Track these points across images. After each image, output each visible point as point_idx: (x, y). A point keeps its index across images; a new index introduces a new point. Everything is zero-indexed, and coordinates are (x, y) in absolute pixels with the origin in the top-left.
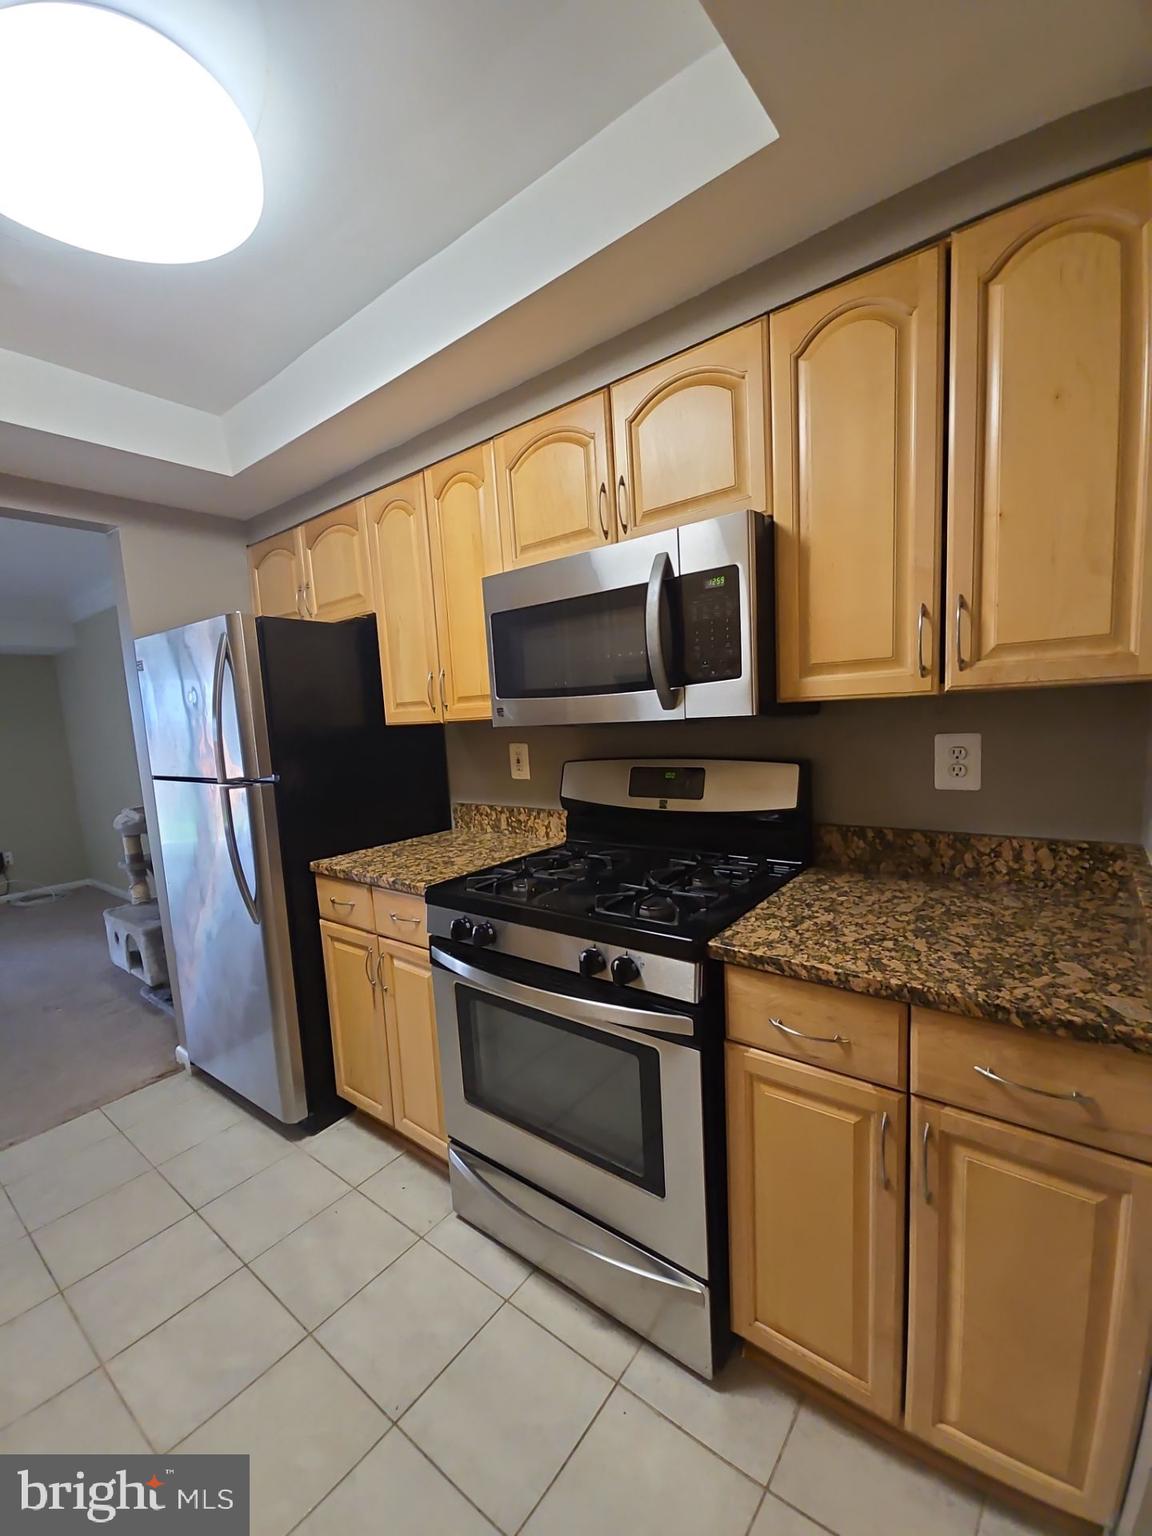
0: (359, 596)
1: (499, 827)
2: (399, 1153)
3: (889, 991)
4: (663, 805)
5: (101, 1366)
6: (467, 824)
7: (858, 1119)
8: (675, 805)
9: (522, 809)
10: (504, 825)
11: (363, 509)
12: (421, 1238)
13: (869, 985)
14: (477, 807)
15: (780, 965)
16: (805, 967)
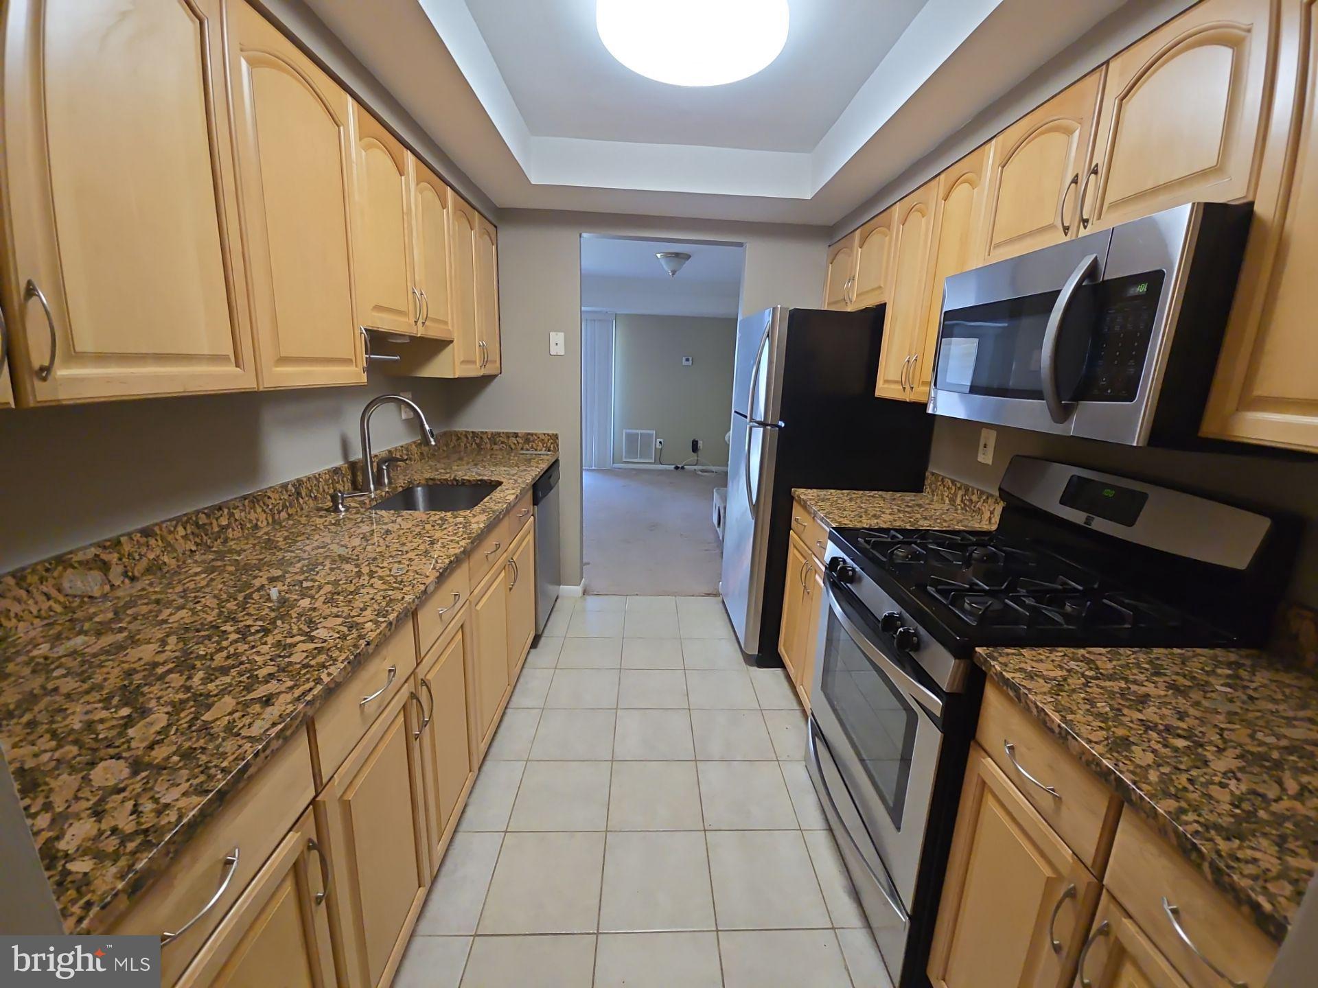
0: (880, 287)
1: (954, 501)
2: (798, 708)
3: (1099, 769)
4: (1088, 521)
5: (617, 709)
6: (933, 491)
7: (1054, 876)
8: (1101, 525)
9: (975, 491)
10: (958, 501)
11: (897, 212)
12: (778, 761)
13: (1084, 753)
14: (942, 479)
15: (1019, 694)
16: (1037, 707)
